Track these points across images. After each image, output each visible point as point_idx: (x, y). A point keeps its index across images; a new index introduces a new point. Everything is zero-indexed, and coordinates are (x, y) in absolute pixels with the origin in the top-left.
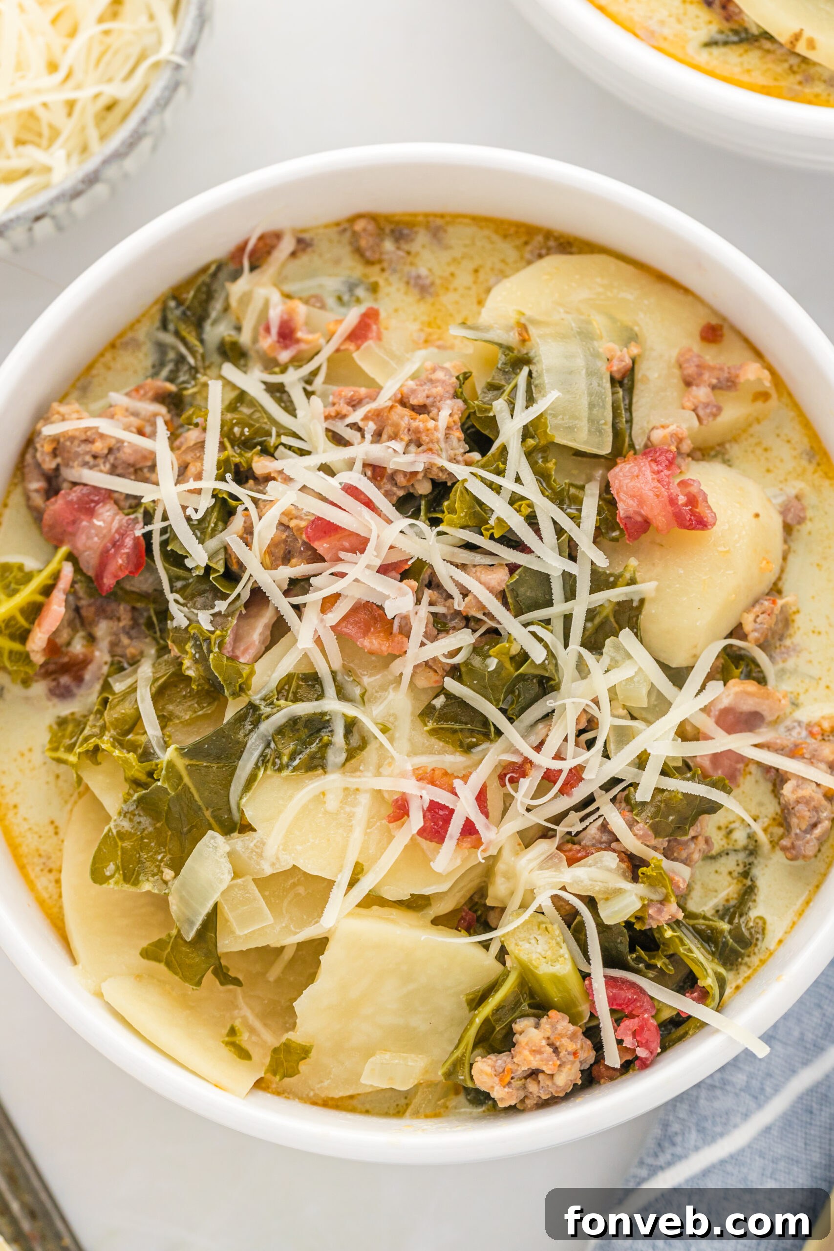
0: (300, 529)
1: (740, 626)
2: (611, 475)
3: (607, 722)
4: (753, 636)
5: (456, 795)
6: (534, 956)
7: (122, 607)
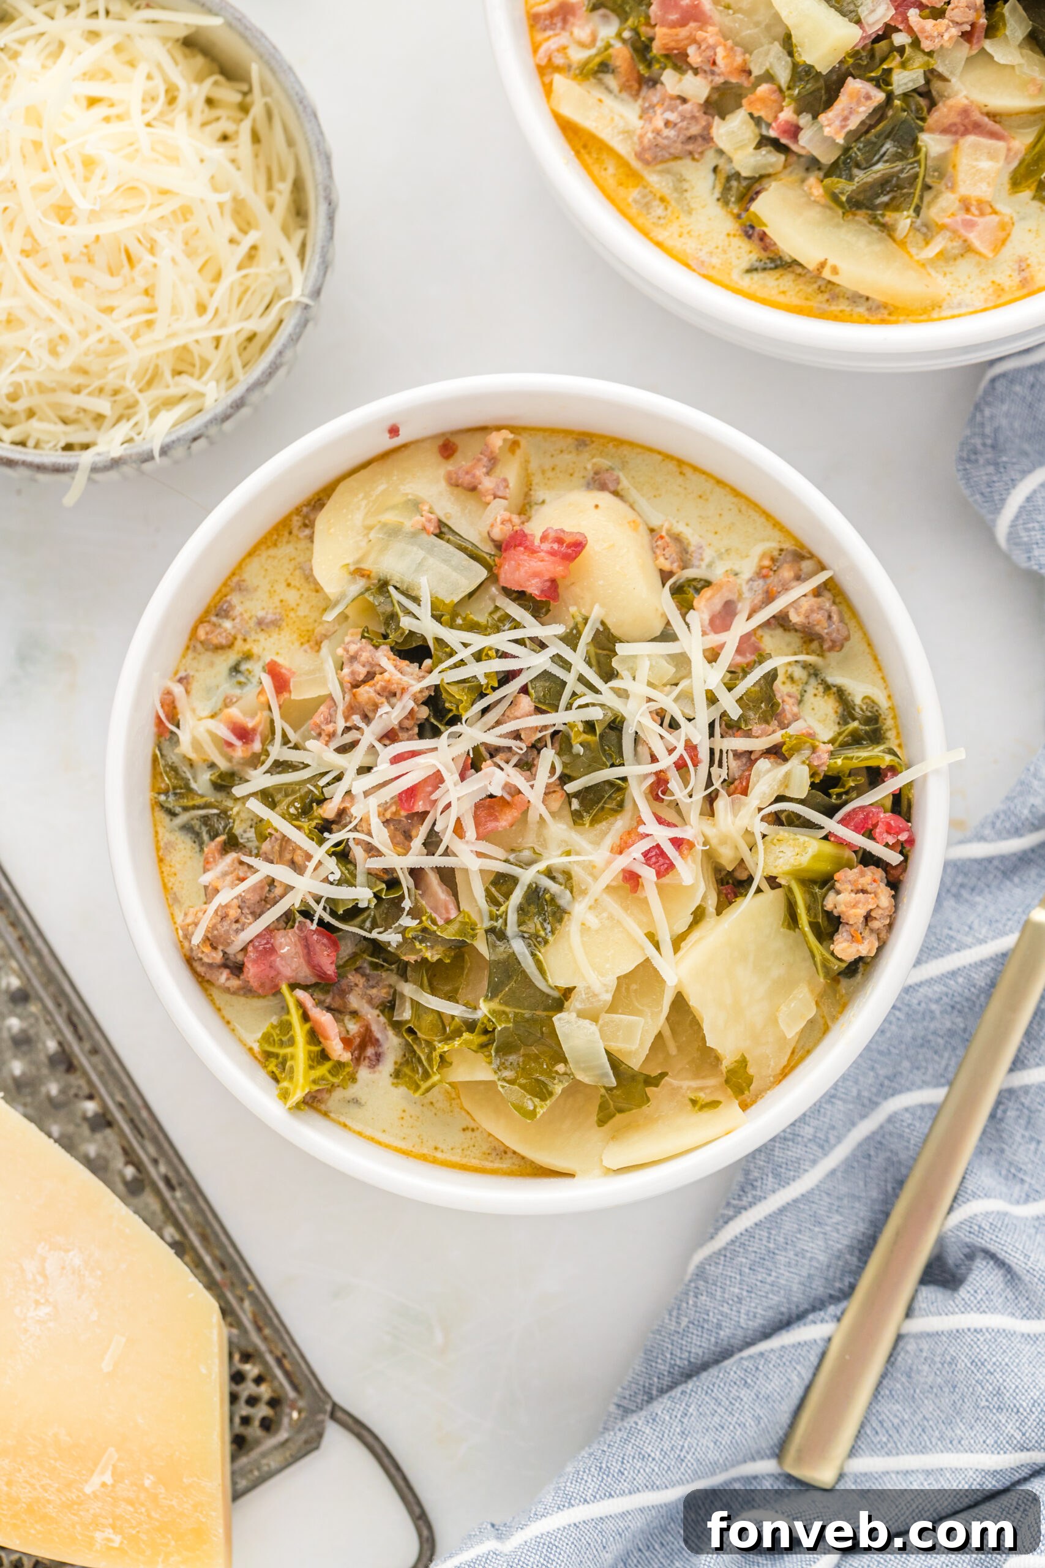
0: (395, 814)
1: (661, 571)
2: (503, 582)
3: (667, 701)
4: (675, 567)
5: (648, 835)
6: (792, 861)
7: (350, 977)
